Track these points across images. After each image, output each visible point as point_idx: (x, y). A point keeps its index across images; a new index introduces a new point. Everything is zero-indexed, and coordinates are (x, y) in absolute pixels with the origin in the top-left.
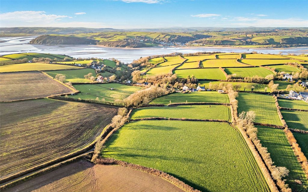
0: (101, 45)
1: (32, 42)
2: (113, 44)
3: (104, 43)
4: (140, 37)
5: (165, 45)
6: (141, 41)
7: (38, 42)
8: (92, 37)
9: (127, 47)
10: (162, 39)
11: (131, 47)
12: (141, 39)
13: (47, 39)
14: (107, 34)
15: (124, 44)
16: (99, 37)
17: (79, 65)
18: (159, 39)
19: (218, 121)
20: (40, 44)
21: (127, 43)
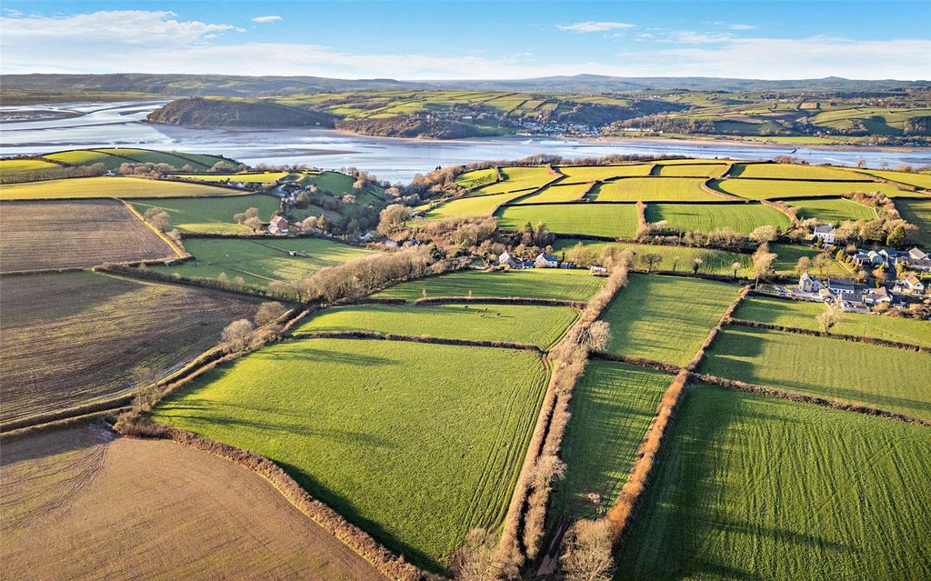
0: (346, 129)
1: (152, 120)
2: (381, 126)
3: (356, 125)
4: (463, 106)
5: (538, 131)
6: (466, 118)
7: (167, 119)
8: (326, 104)
9: (420, 136)
10: (531, 114)
11: (433, 137)
12: (467, 112)
13: (194, 109)
14: (372, 97)
15: (412, 128)
16: (347, 106)
17: (240, 185)
18: (523, 115)
19: (513, 346)
20: (173, 124)
21: (422, 125)
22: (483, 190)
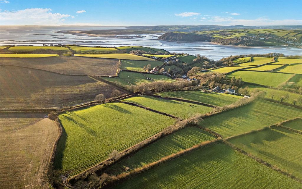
0: (215, 42)
1: (160, 39)
2: (226, 41)
3: (218, 41)
4: (262, 34)
6: (261, 39)
8: (212, 34)
9: (240, 45)
10: (291, 38)
11: (245, 45)
12: (263, 36)
13: (170, 36)
14: (229, 31)
15: (237, 42)
16: (218, 34)
17: (156, 58)
18: (287, 38)
20: (164, 40)
21: (241, 41)
22: (240, 64)
